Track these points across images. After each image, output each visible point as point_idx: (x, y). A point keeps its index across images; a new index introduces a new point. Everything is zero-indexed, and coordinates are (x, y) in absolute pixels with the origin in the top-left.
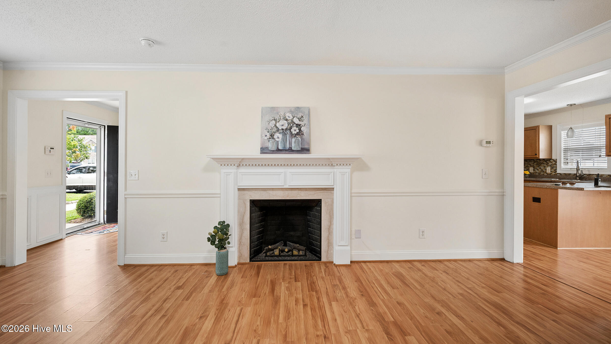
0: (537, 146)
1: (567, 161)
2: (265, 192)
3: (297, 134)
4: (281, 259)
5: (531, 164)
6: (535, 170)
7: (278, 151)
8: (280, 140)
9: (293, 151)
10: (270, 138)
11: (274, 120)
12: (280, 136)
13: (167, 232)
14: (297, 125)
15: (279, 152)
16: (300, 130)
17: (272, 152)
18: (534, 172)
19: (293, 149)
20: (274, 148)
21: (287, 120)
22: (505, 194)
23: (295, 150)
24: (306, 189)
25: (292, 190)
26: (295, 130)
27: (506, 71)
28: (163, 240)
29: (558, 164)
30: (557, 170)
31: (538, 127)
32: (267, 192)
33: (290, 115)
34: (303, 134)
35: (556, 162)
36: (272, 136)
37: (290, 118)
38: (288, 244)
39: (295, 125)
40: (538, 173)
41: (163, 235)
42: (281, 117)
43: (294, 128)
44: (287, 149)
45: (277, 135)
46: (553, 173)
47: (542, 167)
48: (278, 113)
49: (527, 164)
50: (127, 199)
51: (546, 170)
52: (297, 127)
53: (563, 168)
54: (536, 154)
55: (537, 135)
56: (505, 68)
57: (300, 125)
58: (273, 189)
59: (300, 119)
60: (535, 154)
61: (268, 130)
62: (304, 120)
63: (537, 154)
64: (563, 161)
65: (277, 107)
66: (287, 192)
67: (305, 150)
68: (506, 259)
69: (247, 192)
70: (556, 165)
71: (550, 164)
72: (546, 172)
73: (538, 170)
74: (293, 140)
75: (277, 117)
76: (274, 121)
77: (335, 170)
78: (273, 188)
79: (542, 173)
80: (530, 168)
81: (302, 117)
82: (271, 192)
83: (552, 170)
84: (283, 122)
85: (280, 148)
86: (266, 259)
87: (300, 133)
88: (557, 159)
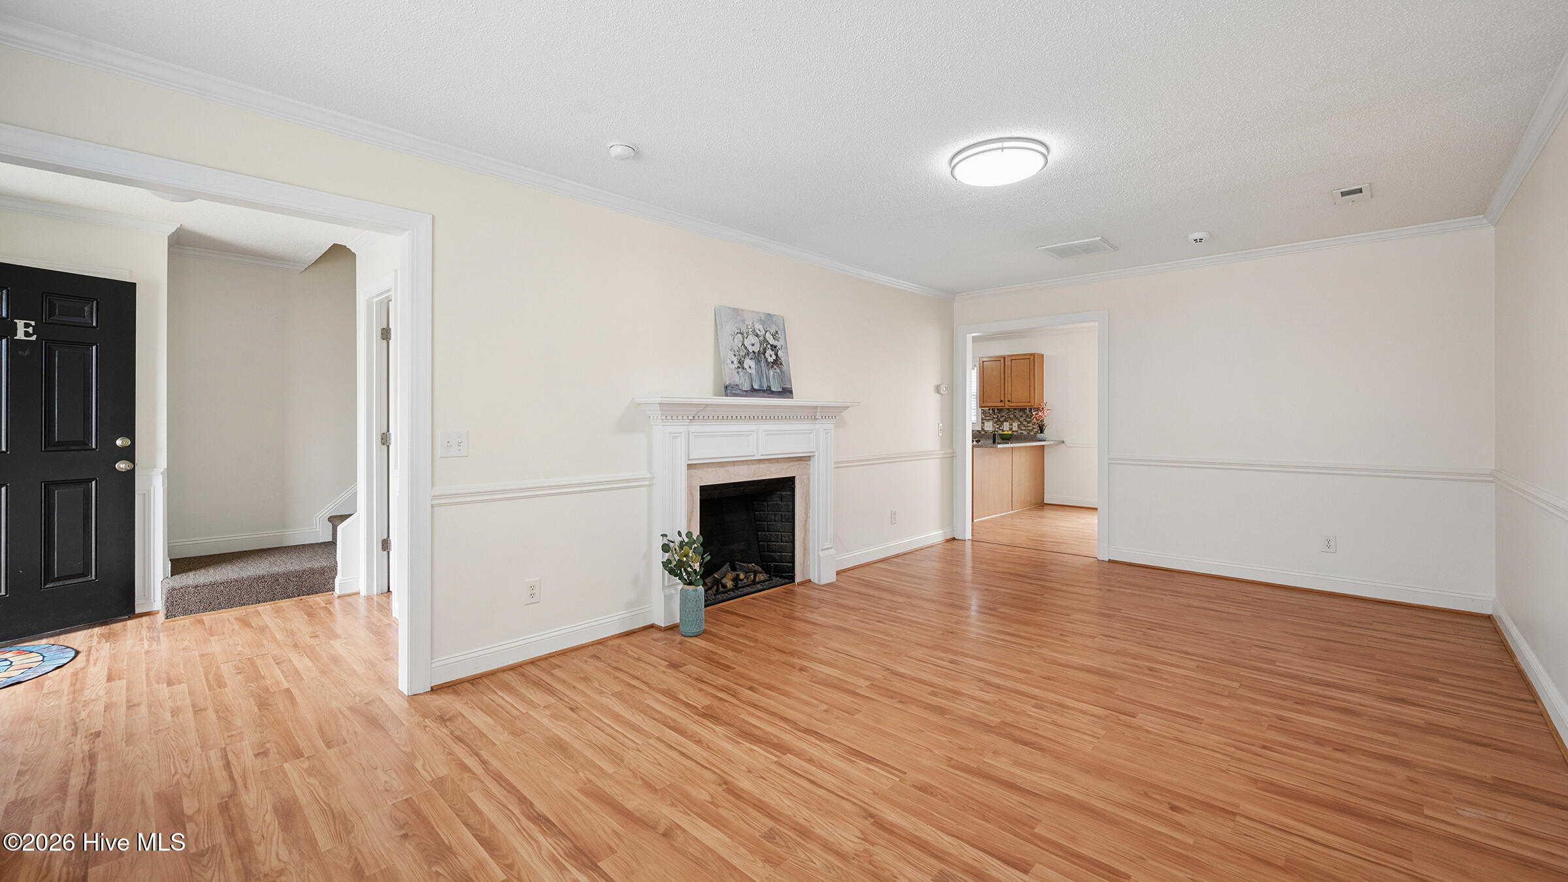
2: (723, 469)
3: (775, 362)
4: (740, 593)
7: (753, 392)
8: (753, 372)
9: (773, 392)
10: (739, 367)
11: (741, 333)
12: (752, 364)
13: (540, 580)
14: (772, 346)
15: (755, 393)
16: (776, 355)
17: (745, 393)
19: (773, 389)
20: (747, 387)
21: (757, 335)
22: (955, 455)
23: (775, 392)
24: (778, 460)
25: (760, 464)
26: (770, 356)
27: (956, 298)
28: (532, 600)
32: (727, 468)
33: (761, 327)
34: (781, 364)
36: (741, 363)
37: (762, 334)
38: (738, 567)
39: (769, 346)
41: (532, 588)
42: (748, 329)
43: (769, 352)
44: (765, 388)
45: (748, 362)
48: (743, 321)
50: (436, 509)
52: (772, 350)
56: (957, 295)
57: (775, 347)
58: (734, 463)
59: (774, 336)
61: (734, 351)
62: (779, 338)
65: (741, 310)
66: (754, 467)
67: (786, 392)
68: (956, 538)
69: (695, 470)
74: (771, 372)
75: (744, 329)
76: (739, 335)
77: (817, 426)
78: (734, 461)
81: (777, 332)
82: (731, 469)
84: (752, 339)
85: (756, 387)
86: (719, 598)
87: (777, 362)
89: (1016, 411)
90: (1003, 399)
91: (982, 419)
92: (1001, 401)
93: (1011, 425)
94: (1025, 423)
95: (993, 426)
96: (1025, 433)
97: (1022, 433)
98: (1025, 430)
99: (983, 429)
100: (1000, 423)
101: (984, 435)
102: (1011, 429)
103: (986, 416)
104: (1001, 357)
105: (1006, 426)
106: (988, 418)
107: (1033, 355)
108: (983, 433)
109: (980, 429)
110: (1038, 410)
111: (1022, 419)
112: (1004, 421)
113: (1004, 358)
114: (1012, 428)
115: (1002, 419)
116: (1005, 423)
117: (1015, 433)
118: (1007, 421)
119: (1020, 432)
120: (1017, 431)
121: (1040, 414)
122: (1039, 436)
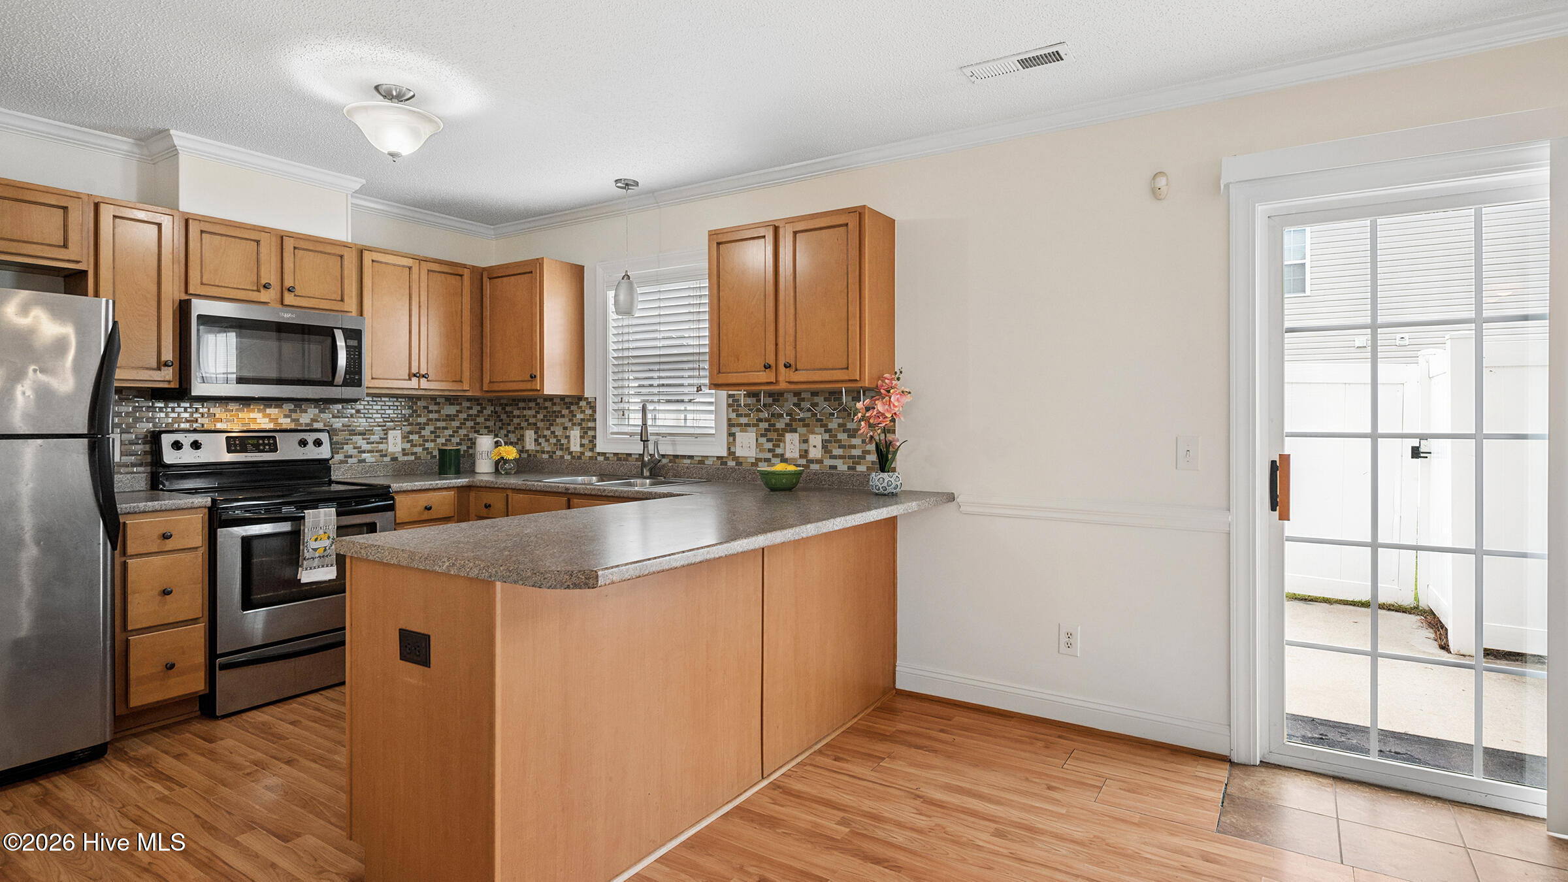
0: (536, 343)
1: (621, 406)
5: (530, 416)
6: (540, 440)
18: (538, 448)
29: (599, 416)
30: (598, 441)
31: (539, 263)
35: (593, 408)
40: (548, 452)
46: (588, 454)
47: (559, 431)
49: (519, 417)
51: (569, 442)
53: (613, 433)
54: (533, 377)
55: (536, 296)
60: (531, 377)
63: (535, 376)
64: (611, 407)
70: (595, 420)
71: (580, 416)
72: (568, 449)
73: (547, 441)
79: (559, 453)
80: (527, 431)
83: (584, 441)
88: (595, 398)
89: (819, 399)
90: (772, 362)
91: (731, 424)
92: (767, 367)
93: (806, 441)
94: (842, 436)
95: (758, 445)
96: (842, 466)
97: (835, 467)
98: (841, 457)
99: (731, 453)
100: (774, 436)
101: (733, 470)
102: (804, 454)
103: (739, 415)
104: (765, 225)
105: (791, 445)
106: (744, 420)
107: (860, 213)
108: (732, 464)
109: (725, 454)
110: (875, 392)
111: (833, 425)
112: (785, 431)
113: (776, 229)
114: (806, 451)
115: (780, 425)
116: (788, 436)
117: (815, 467)
118: (795, 431)
119: (828, 462)
120: (820, 462)
121: (880, 407)
122: (879, 480)
